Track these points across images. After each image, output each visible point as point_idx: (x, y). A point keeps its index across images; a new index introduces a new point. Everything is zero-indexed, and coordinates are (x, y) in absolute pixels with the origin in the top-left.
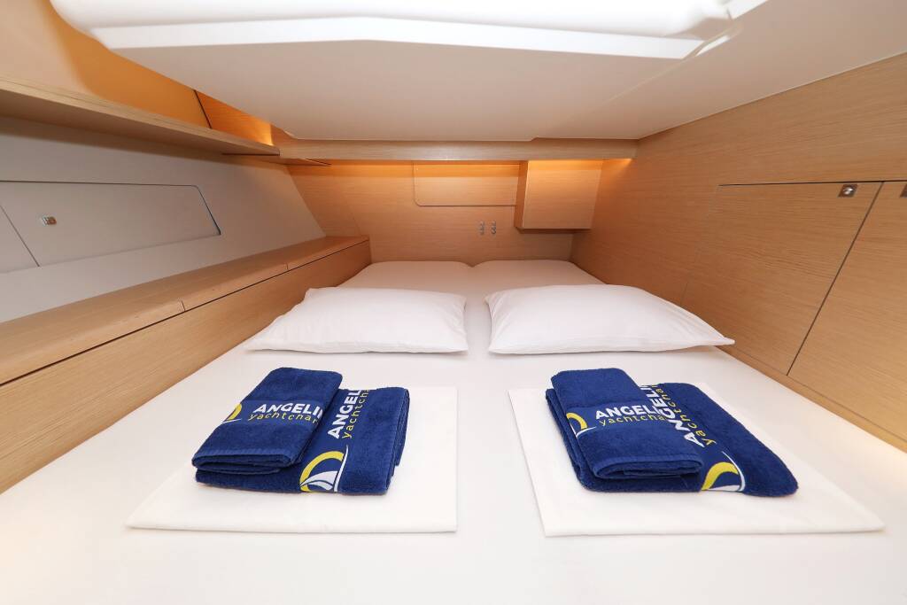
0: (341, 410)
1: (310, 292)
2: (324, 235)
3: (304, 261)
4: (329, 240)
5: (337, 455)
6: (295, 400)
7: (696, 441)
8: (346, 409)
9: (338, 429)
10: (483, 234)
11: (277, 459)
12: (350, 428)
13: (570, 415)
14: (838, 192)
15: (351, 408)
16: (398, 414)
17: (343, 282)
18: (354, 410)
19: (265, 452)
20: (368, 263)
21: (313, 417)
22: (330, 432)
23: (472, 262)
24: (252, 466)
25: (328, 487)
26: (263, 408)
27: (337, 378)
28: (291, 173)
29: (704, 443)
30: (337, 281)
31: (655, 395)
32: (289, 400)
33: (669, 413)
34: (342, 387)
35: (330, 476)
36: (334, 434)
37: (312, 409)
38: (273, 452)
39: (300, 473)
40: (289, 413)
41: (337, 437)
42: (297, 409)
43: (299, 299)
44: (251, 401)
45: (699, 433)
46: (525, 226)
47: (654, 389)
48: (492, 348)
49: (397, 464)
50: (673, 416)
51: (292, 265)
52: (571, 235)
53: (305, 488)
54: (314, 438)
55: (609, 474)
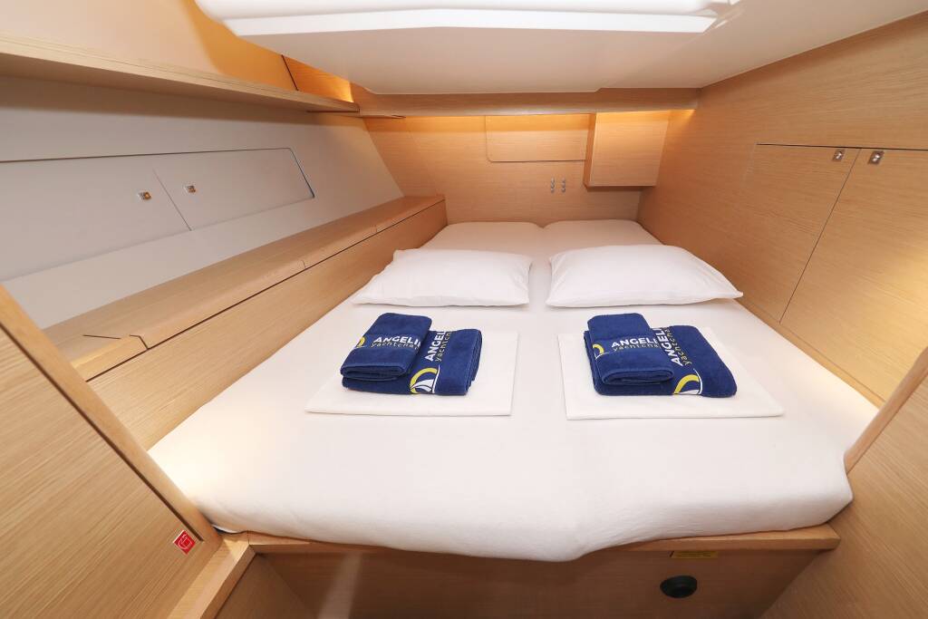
0: (433, 344)
1: (397, 254)
2: (402, 195)
3: (389, 223)
4: (408, 201)
5: (434, 371)
6: (401, 335)
7: (679, 363)
8: (436, 343)
9: (432, 356)
10: (552, 192)
11: (395, 369)
12: (441, 355)
13: (594, 346)
14: (832, 156)
15: (440, 343)
16: (474, 346)
17: (423, 245)
18: (441, 344)
19: (387, 364)
20: (445, 224)
21: (415, 346)
22: (427, 357)
23: (542, 223)
24: (378, 374)
25: (429, 390)
26: (380, 340)
27: (428, 321)
28: (368, 129)
29: (684, 364)
30: (419, 243)
31: (663, 333)
32: (397, 335)
33: (667, 346)
34: (431, 329)
35: (429, 382)
36: (430, 358)
37: (413, 340)
38: (392, 364)
39: (410, 380)
40: (398, 343)
41: (432, 360)
42: (403, 340)
43: (389, 260)
44: (371, 335)
45: (685, 358)
46: (593, 183)
47: (663, 329)
48: (550, 301)
49: (473, 379)
50: (670, 347)
51: (380, 227)
52: (639, 193)
53: (413, 391)
54: (417, 360)
55: (612, 381)
